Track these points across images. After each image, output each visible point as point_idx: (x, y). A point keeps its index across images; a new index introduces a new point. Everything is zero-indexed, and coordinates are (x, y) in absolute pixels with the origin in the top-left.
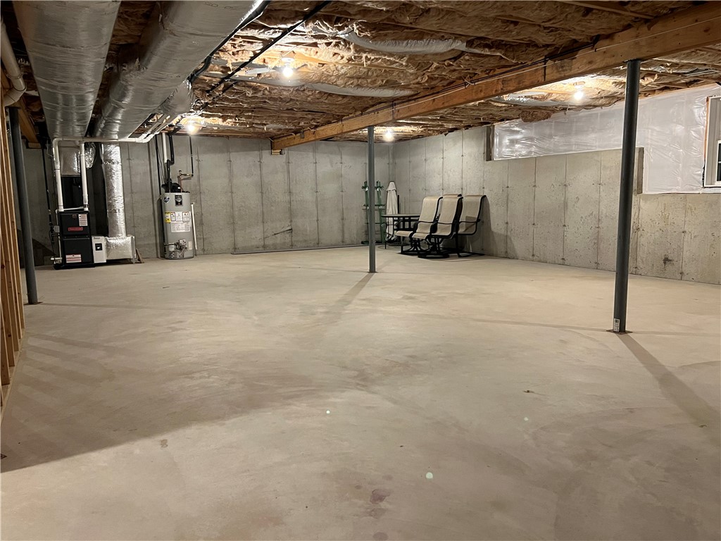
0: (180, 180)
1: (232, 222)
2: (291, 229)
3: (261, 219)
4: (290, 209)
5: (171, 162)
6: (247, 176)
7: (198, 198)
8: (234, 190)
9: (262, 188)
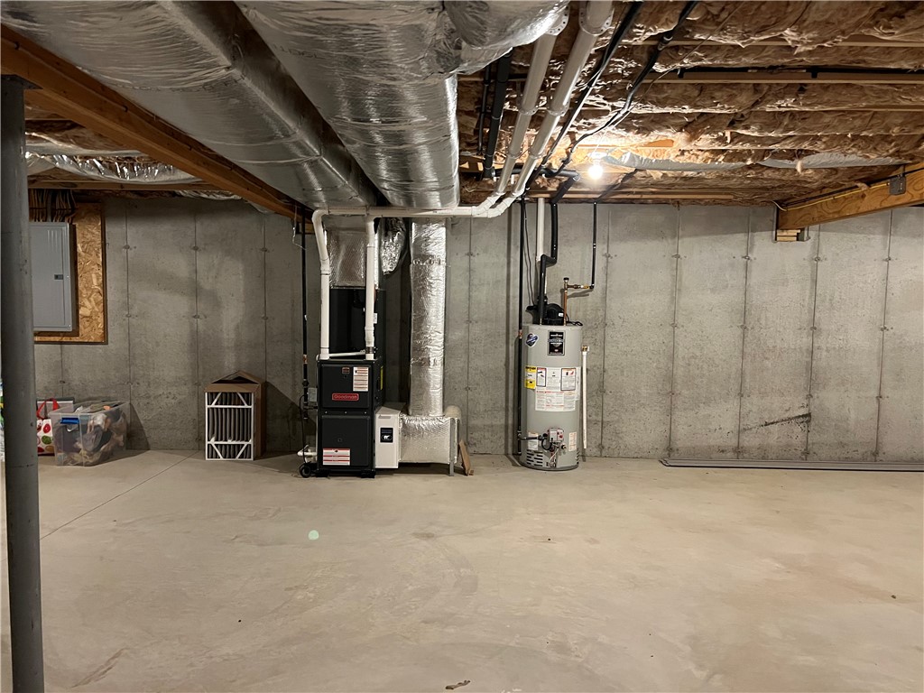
0: (564, 298)
1: (669, 391)
2: (809, 415)
3: (737, 387)
4: (810, 368)
5: (550, 260)
6: (713, 290)
7: (599, 337)
8: (680, 320)
9: (745, 319)
